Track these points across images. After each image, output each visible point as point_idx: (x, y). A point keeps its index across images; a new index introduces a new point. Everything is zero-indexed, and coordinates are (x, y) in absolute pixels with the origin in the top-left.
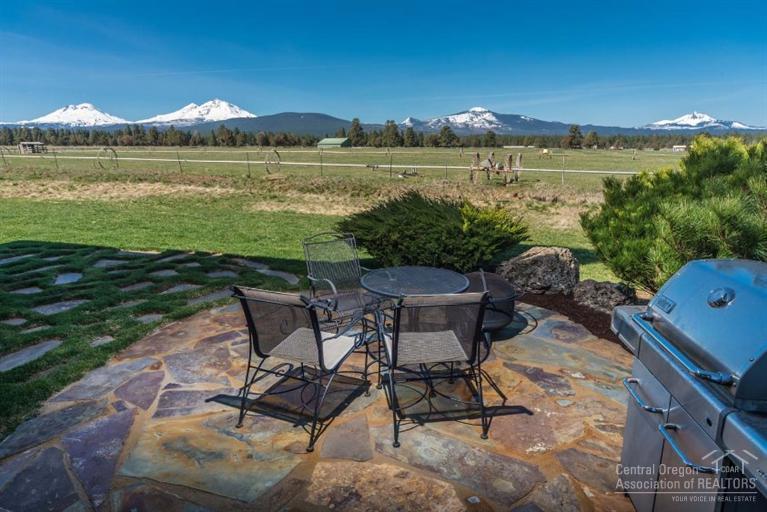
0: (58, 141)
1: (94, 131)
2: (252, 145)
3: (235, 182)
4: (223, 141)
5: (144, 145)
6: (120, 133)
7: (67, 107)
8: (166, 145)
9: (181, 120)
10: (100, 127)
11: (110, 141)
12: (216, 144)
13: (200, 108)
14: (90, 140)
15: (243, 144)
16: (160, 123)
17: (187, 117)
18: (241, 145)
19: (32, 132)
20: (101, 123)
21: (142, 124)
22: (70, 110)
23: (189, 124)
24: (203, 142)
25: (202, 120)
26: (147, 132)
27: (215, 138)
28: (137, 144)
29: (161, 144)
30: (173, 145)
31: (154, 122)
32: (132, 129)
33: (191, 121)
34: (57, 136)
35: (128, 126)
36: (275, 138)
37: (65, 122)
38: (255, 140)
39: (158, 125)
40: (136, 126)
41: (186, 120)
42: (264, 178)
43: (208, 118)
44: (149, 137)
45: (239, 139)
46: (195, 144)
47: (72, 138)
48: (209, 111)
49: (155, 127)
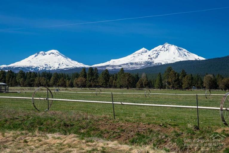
0: (26, 83)
1: (56, 74)
2: (198, 88)
3: (178, 135)
4: (169, 83)
5: (96, 86)
6: (77, 76)
7: (38, 53)
8: (115, 87)
9: (132, 64)
10: (62, 70)
11: (68, 83)
12: (162, 87)
13: (150, 52)
14: (51, 82)
15: (189, 87)
16: (113, 66)
17: (137, 60)
18: (187, 88)
19: (7, 75)
20: (63, 67)
21: (96, 68)
22: (40, 57)
23: (138, 67)
24: (149, 85)
25: (151, 63)
26: (100, 76)
27: (161, 80)
28: (90, 86)
29: (110, 87)
30: (121, 87)
31: (108, 66)
32: (87, 72)
33: (141, 64)
34: (25, 78)
35: (84, 69)
36: (225, 80)
37: (35, 65)
38: (202, 83)
39: (111, 68)
40: (91, 69)
41: (136, 64)
42: (219, 131)
43: (156, 61)
44: (101, 80)
45: (185, 82)
46: (142, 87)
47: (37, 80)
48: (158, 54)
49: (107, 70)
